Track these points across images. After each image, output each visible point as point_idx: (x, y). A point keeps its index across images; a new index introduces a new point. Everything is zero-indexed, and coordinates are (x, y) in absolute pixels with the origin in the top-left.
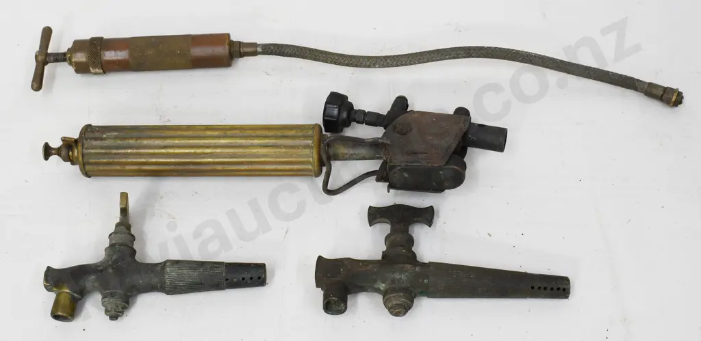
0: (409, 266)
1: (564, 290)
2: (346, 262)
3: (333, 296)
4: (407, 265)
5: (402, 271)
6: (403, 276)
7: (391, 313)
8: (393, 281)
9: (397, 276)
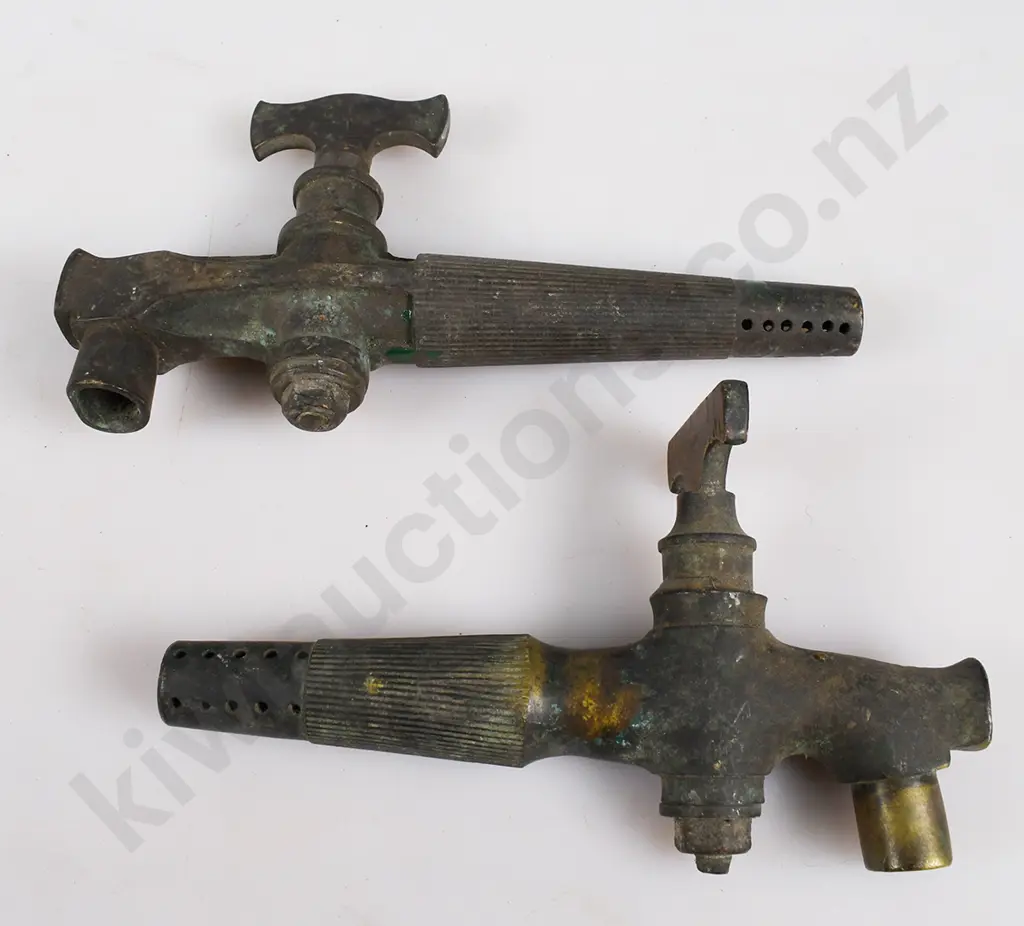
0: (347, 270)
1: (845, 328)
2: (149, 265)
3: (91, 376)
4: (343, 266)
5: (324, 284)
6: (330, 303)
7: (293, 420)
8: (297, 319)
9: (310, 300)
